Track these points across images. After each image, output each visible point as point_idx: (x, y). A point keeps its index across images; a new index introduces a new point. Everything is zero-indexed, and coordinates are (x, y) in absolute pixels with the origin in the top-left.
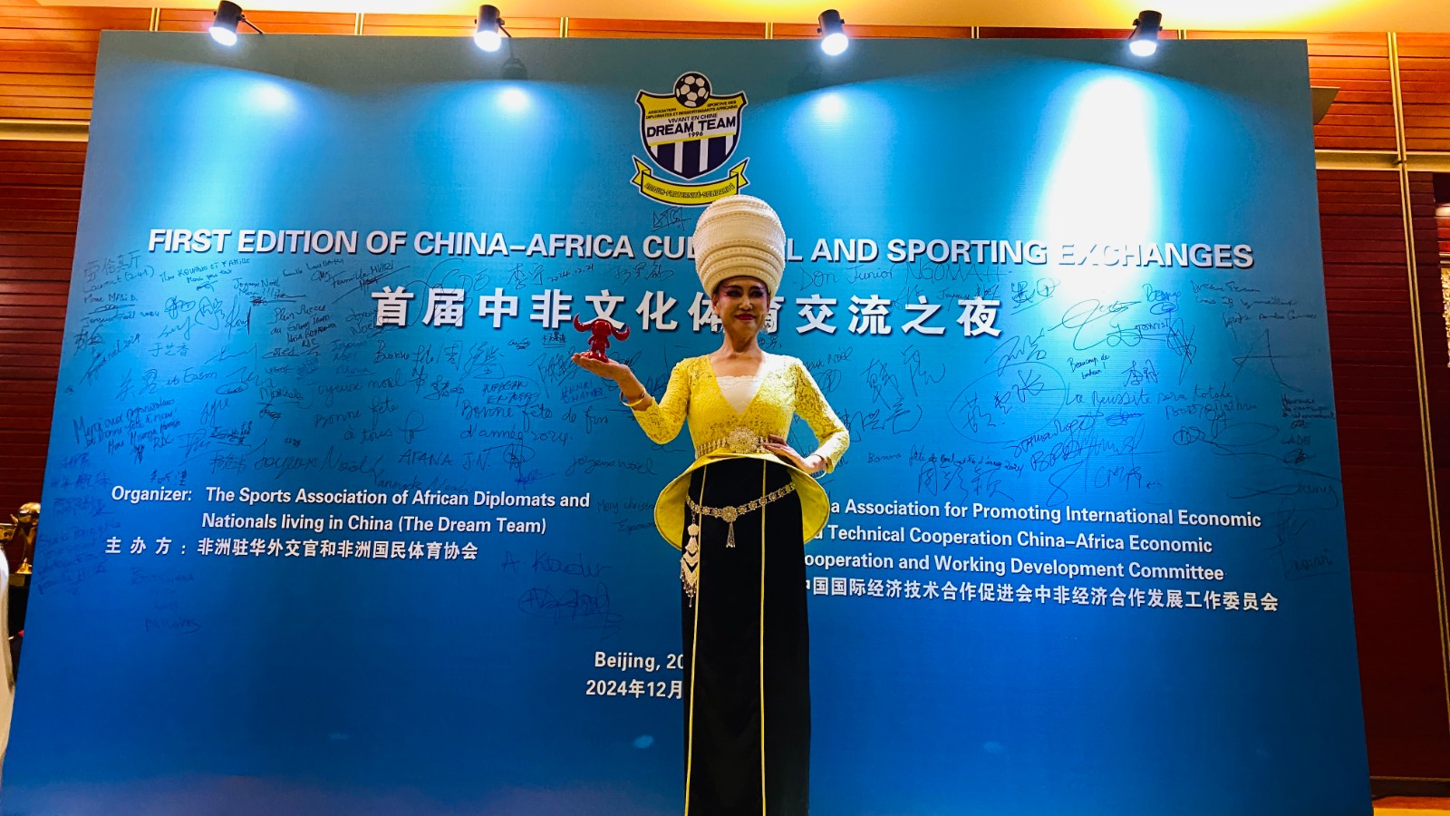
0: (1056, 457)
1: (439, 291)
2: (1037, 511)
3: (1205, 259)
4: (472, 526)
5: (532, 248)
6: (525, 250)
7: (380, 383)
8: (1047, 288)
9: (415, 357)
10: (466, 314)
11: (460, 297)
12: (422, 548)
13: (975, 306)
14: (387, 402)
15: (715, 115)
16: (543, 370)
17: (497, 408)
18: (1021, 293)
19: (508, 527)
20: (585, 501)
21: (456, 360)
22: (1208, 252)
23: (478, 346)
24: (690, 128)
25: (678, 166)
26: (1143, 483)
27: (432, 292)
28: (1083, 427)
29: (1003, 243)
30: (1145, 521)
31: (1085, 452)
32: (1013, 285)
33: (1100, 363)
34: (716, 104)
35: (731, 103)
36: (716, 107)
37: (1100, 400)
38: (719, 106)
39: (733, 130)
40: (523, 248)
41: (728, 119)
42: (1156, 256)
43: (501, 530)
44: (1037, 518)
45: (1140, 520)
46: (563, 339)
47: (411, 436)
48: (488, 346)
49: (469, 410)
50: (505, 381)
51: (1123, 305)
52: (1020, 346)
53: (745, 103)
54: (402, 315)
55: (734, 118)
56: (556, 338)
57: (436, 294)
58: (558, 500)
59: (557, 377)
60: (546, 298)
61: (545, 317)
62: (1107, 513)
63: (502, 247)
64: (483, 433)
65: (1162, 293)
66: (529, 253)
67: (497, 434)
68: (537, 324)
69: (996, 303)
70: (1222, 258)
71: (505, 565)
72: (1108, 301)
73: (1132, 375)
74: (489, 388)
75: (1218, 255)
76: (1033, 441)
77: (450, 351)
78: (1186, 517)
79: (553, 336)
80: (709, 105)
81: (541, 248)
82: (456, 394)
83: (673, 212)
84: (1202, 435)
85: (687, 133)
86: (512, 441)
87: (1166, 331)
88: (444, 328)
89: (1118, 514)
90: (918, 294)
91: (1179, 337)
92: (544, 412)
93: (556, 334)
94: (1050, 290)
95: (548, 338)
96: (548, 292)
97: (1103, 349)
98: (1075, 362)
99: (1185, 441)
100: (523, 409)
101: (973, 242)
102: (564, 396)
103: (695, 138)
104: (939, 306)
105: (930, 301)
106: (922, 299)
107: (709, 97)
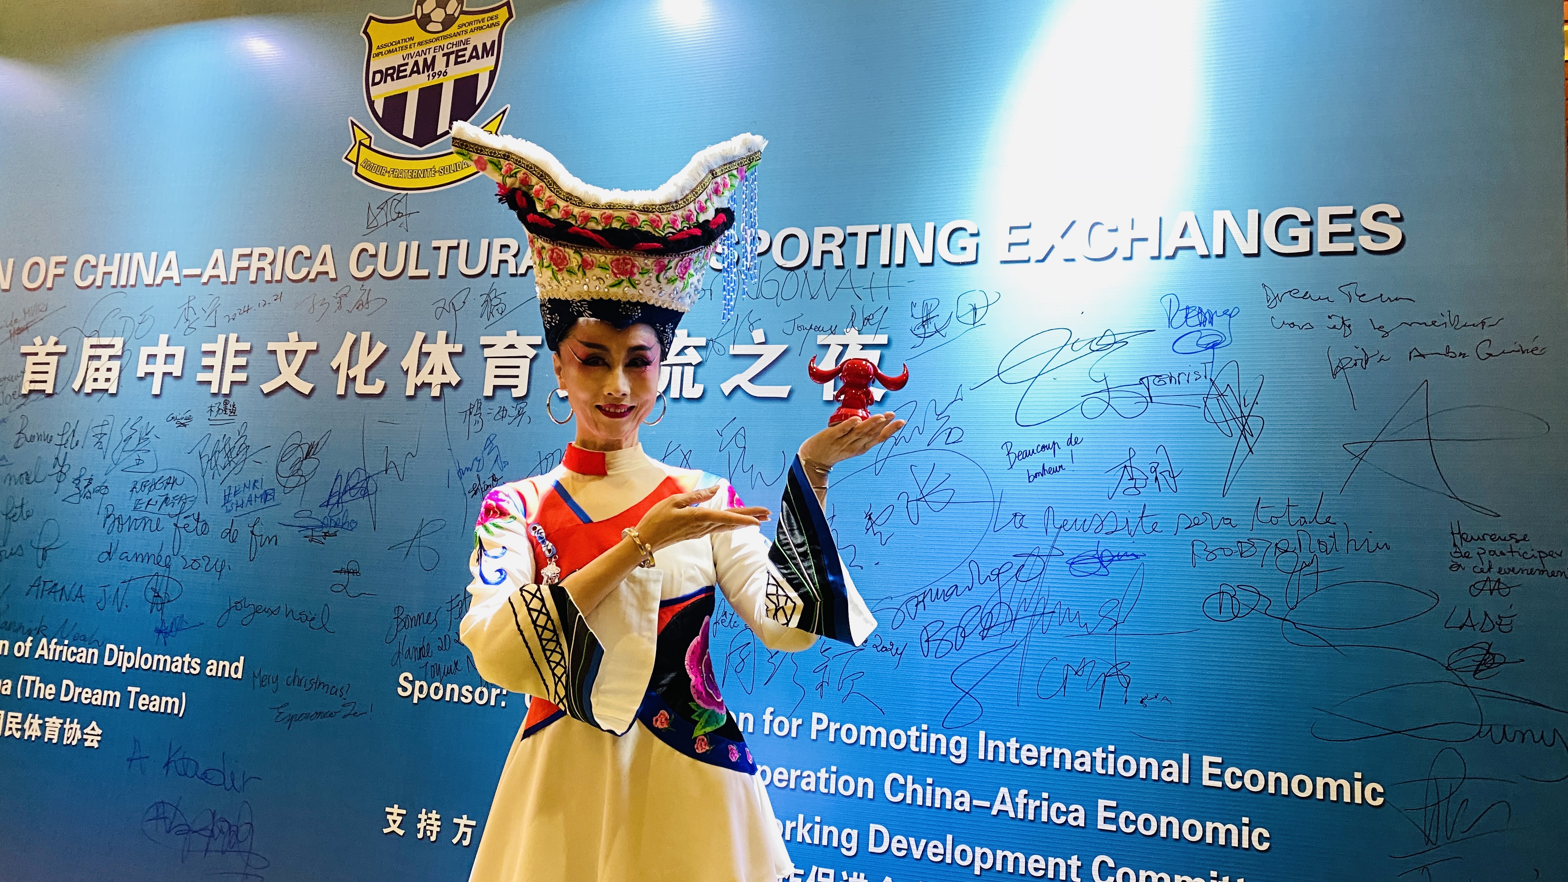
0: (968, 632)
1: (94, 341)
2: (924, 735)
3: (1295, 238)
4: (97, 697)
5: (209, 272)
6: (200, 276)
7: (17, 477)
8: (975, 309)
9: (57, 440)
10: (123, 373)
11: (117, 351)
12: (39, 724)
13: (846, 346)
14: (22, 506)
15: (467, 42)
16: (205, 460)
17: (144, 518)
18: (926, 321)
19: (141, 702)
20: (235, 669)
21: (104, 445)
22: (1304, 224)
23: (131, 423)
24: (429, 66)
25: (409, 130)
26: (1134, 697)
27: (88, 342)
28: (1023, 576)
29: (903, 228)
30: (1132, 772)
31: (1021, 625)
32: (913, 305)
33: (1064, 452)
34: (470, 24)
35: (491, 18)
36: (469, 28)
37: (1058, 524)
38: (473, 27)
39: (490, 62)
40: (197, 271)
41: (484, 45)
42: (1194, 238)
43: (131, 707)
44: (924, 749)
45: (1121, 770)
46: (233, 412)
47: (44, 558)
48: (143, 422)
49: (112, 518)
50: (157, 476)
51: (1118, 338)
52: (918, 420)
53: (511, 16)
54: (50, 378)
55: (494, 42)
56: (226, 409)
57: (92, 346)
58: (203, 666)
59: (221, 471)
60: (218, 347)
61: (214, 377)
62: (1057, 752)
63: (174, 273)
64: (123, 556)
65: (1201, 311)
66: (204, 279)
67: (140, 559)
68: (204, 387)
69: (882, 339)
70: (1332, 235)
71: (131, 760)
72: (1086, 331)
73: (1126, 477)
74: (138, 486)
75: (1324, 229)
76: (927, 599)
77: (98, 430)
78: (1217, 771)
79: (222, 407)
80: (460, 27)
81: (221, 271)
82: (99, 495)
83: (396, 202)
84: (1264, 602)
85: (426, 74)
86: (156, 569)
87: (1203, 385)
88: (97, 396)
89: (1078, 754)
90: (752, 326)
91: (1230, 399)
92: (200, 525)
93: (226, 403)
94: (980, 313)
95: (215, 409)
96: (222, 338)
97: (1073, 424)
98: (1015, 450)
99: (1227, 613)
100: (174, 520)
101: (850, 229)
102: (226, 501)
103: (436, 81)
104: (785, 347)
105: (770, 339)
106: (758, 335)
107: (463, 12)
